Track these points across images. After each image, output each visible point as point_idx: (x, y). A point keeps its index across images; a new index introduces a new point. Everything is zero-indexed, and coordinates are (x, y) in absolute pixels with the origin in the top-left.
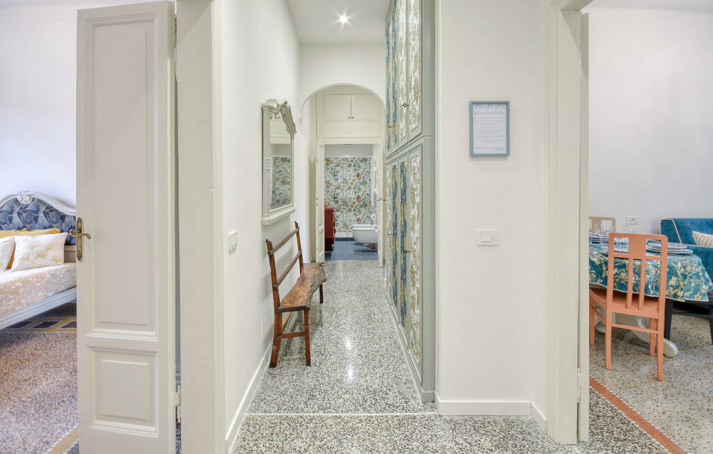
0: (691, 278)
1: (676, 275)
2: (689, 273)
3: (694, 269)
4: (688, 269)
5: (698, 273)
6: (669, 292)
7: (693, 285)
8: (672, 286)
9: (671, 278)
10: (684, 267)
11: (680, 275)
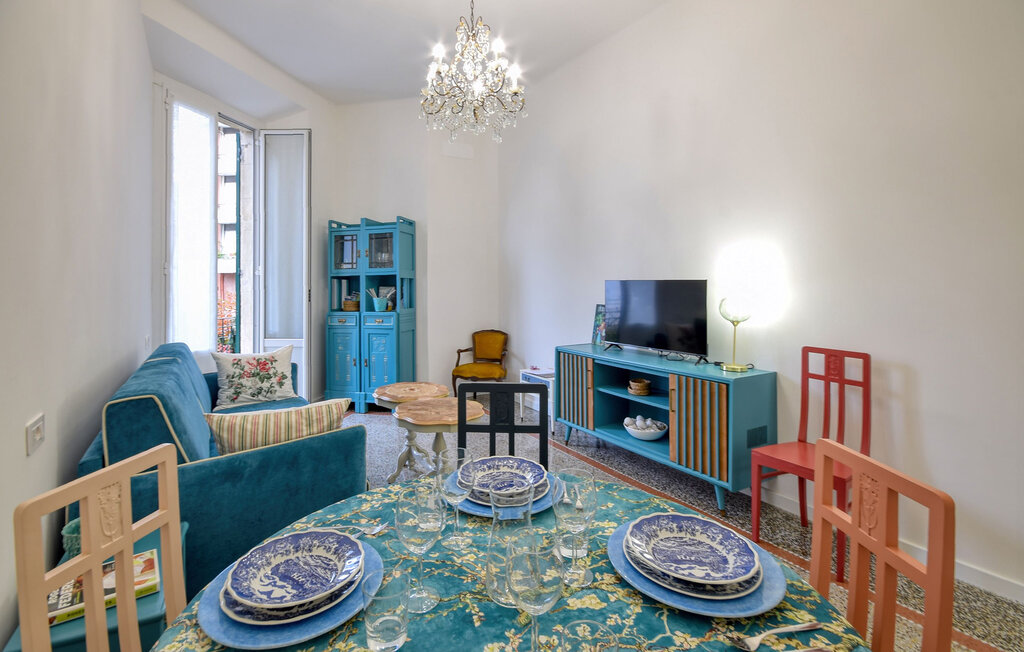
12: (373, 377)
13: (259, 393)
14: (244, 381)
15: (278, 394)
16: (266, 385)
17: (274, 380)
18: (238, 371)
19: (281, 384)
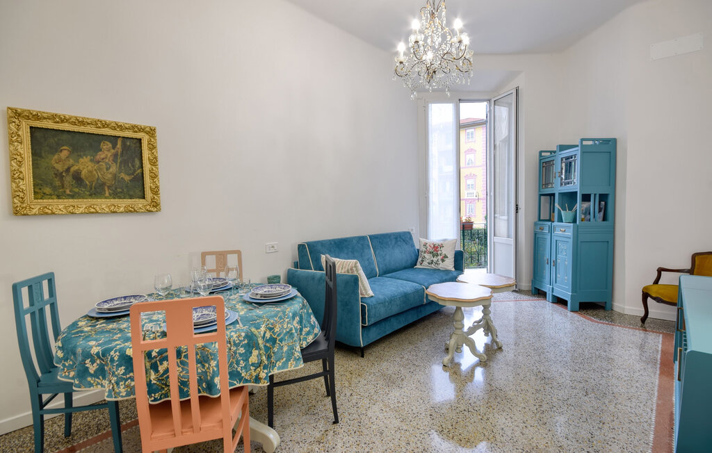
0: (281, 341)
1: (258, 348)
2: (278, 335)
3: (285, 326)
4: (277, 330)
5: (291, 330)
6: (251, 375)
7: (285, 349)
8: (253, 364)
9: (251, 353)
10: (271, 329)
11: (262, 346)
12: (558, 275)
13: (432, 263)
14: (426, 255)
15: (440, 266)
16: (435, 259)
17: (440, 257)
18: (424, 249)
19: (443, 261)
